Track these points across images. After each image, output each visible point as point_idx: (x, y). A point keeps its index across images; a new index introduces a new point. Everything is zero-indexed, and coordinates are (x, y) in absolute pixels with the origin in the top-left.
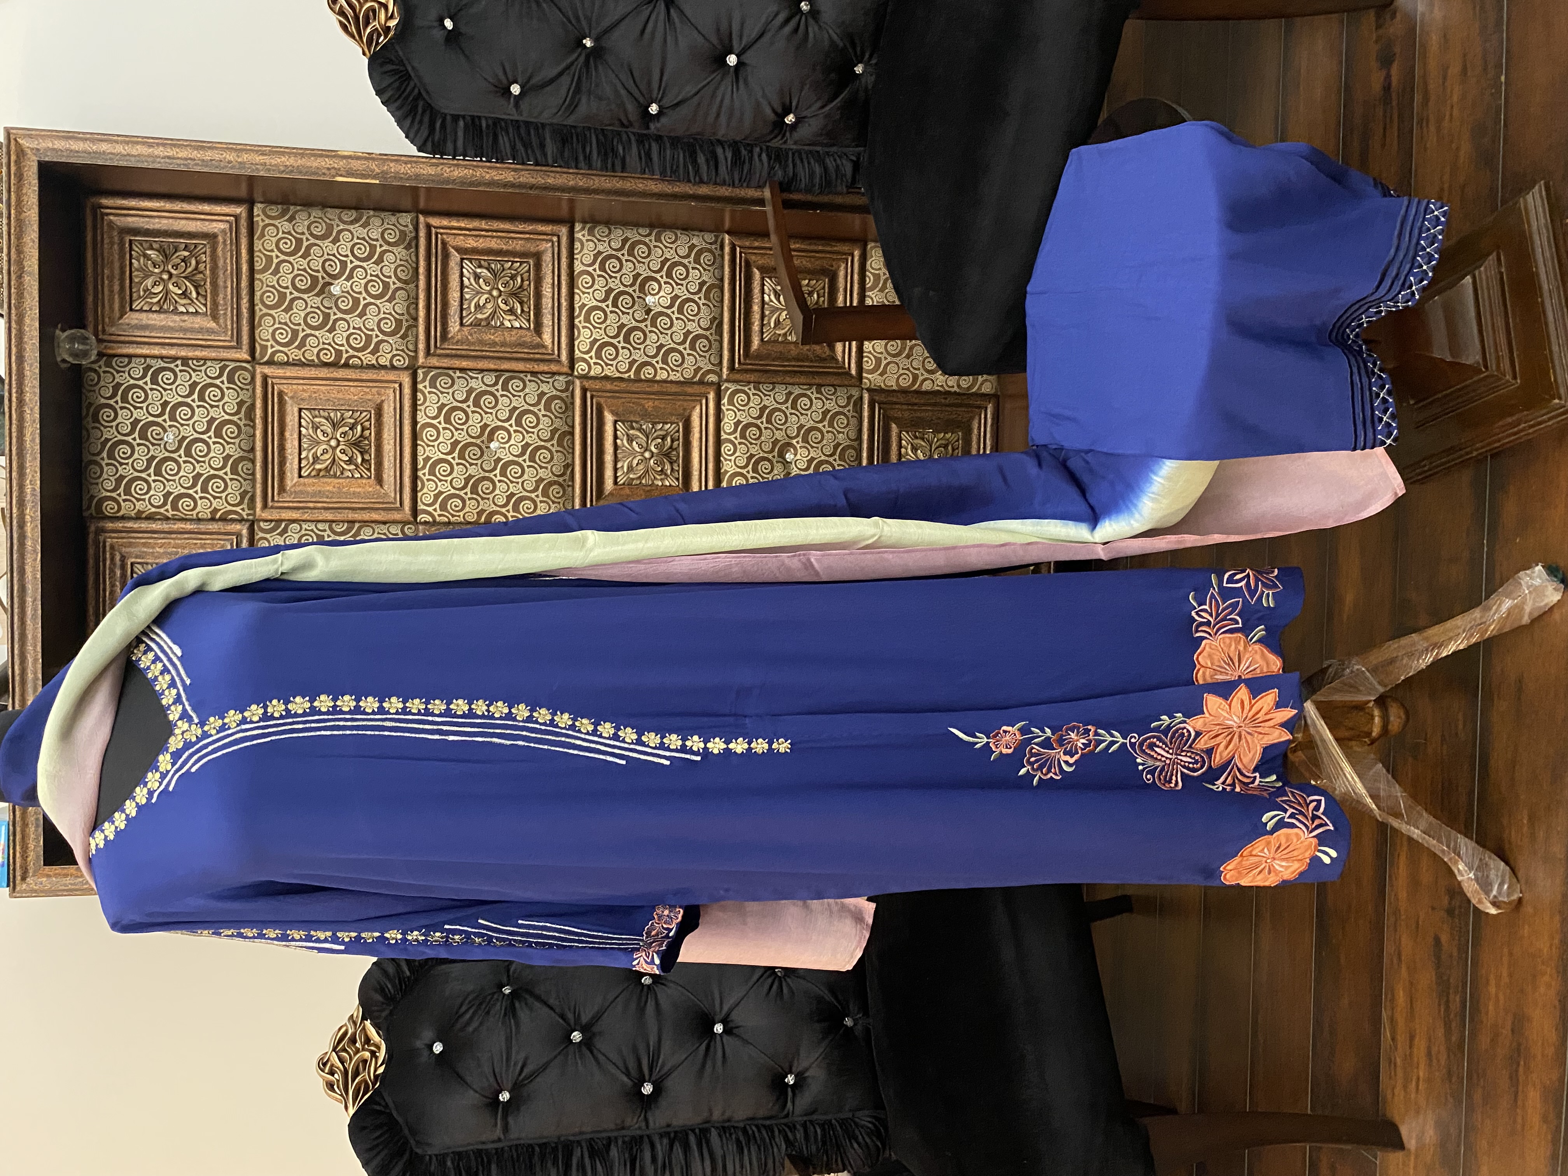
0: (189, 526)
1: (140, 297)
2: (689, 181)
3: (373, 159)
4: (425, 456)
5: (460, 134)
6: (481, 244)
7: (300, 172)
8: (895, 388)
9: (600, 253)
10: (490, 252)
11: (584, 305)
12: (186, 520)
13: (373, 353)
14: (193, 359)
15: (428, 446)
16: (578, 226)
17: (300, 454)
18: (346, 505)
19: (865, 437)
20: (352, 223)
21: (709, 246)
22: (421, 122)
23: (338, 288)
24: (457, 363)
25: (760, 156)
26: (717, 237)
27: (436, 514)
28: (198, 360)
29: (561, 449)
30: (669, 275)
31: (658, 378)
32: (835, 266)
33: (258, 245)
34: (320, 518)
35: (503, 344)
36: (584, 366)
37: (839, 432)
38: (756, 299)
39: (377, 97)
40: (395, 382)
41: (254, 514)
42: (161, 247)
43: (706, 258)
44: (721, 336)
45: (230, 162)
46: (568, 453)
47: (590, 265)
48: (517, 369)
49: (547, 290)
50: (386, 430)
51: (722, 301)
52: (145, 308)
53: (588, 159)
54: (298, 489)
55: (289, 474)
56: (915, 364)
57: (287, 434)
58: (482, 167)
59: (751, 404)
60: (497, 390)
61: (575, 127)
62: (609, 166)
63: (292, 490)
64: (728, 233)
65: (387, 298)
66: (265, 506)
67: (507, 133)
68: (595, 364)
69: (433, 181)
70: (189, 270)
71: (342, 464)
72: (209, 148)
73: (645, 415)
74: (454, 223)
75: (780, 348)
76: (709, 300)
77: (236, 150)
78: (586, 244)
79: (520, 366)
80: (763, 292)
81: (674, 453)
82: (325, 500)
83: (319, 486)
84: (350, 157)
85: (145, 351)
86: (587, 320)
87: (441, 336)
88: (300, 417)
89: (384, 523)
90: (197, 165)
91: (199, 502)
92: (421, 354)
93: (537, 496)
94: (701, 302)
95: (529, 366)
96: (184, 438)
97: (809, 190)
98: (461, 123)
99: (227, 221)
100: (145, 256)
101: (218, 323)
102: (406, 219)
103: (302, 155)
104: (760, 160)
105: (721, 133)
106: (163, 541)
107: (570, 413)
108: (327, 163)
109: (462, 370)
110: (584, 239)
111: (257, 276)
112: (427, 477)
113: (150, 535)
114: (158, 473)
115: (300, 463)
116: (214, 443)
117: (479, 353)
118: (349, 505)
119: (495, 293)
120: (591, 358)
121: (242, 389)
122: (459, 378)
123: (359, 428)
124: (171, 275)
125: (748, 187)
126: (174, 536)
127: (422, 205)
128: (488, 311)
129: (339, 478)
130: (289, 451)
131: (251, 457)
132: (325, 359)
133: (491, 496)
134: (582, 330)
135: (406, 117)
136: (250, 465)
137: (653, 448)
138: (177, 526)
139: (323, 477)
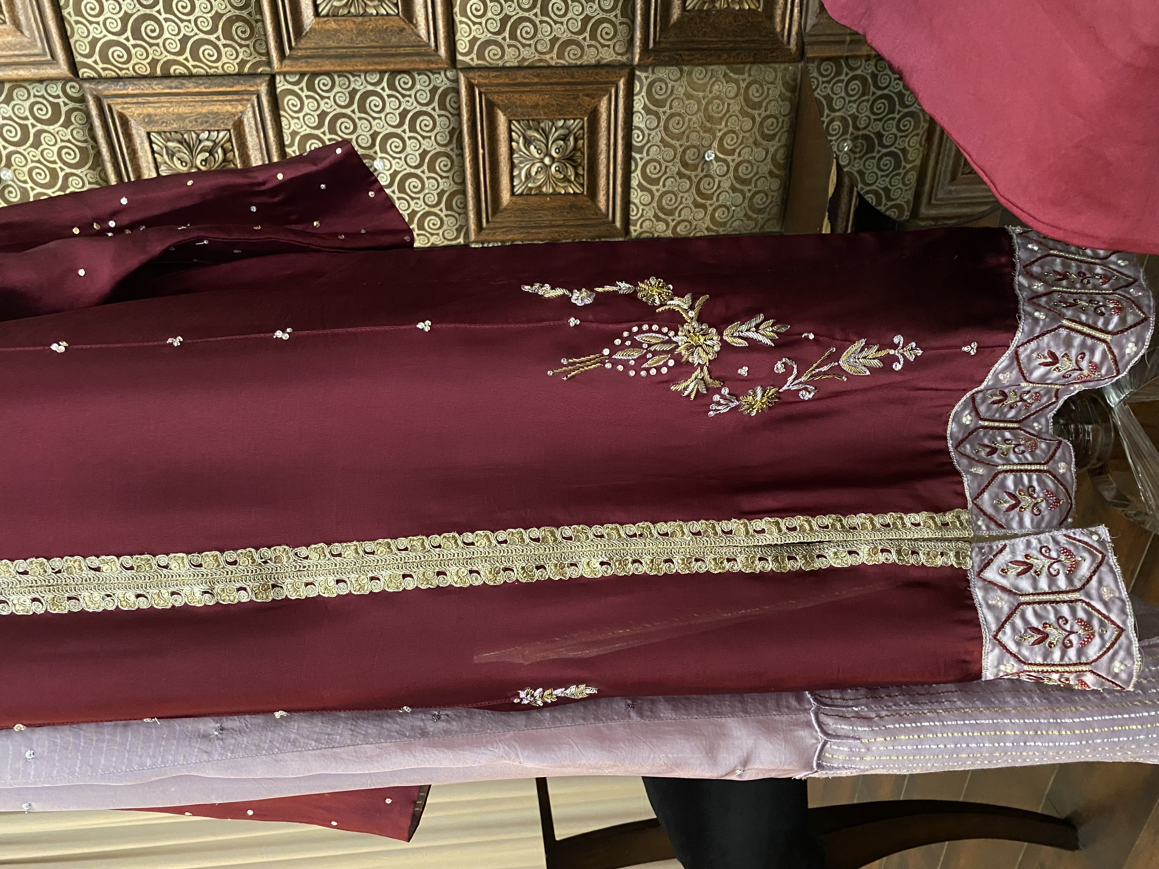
27: (99, 67)
93: (218, 38)
112: (74, 18)
133: (160, 41)
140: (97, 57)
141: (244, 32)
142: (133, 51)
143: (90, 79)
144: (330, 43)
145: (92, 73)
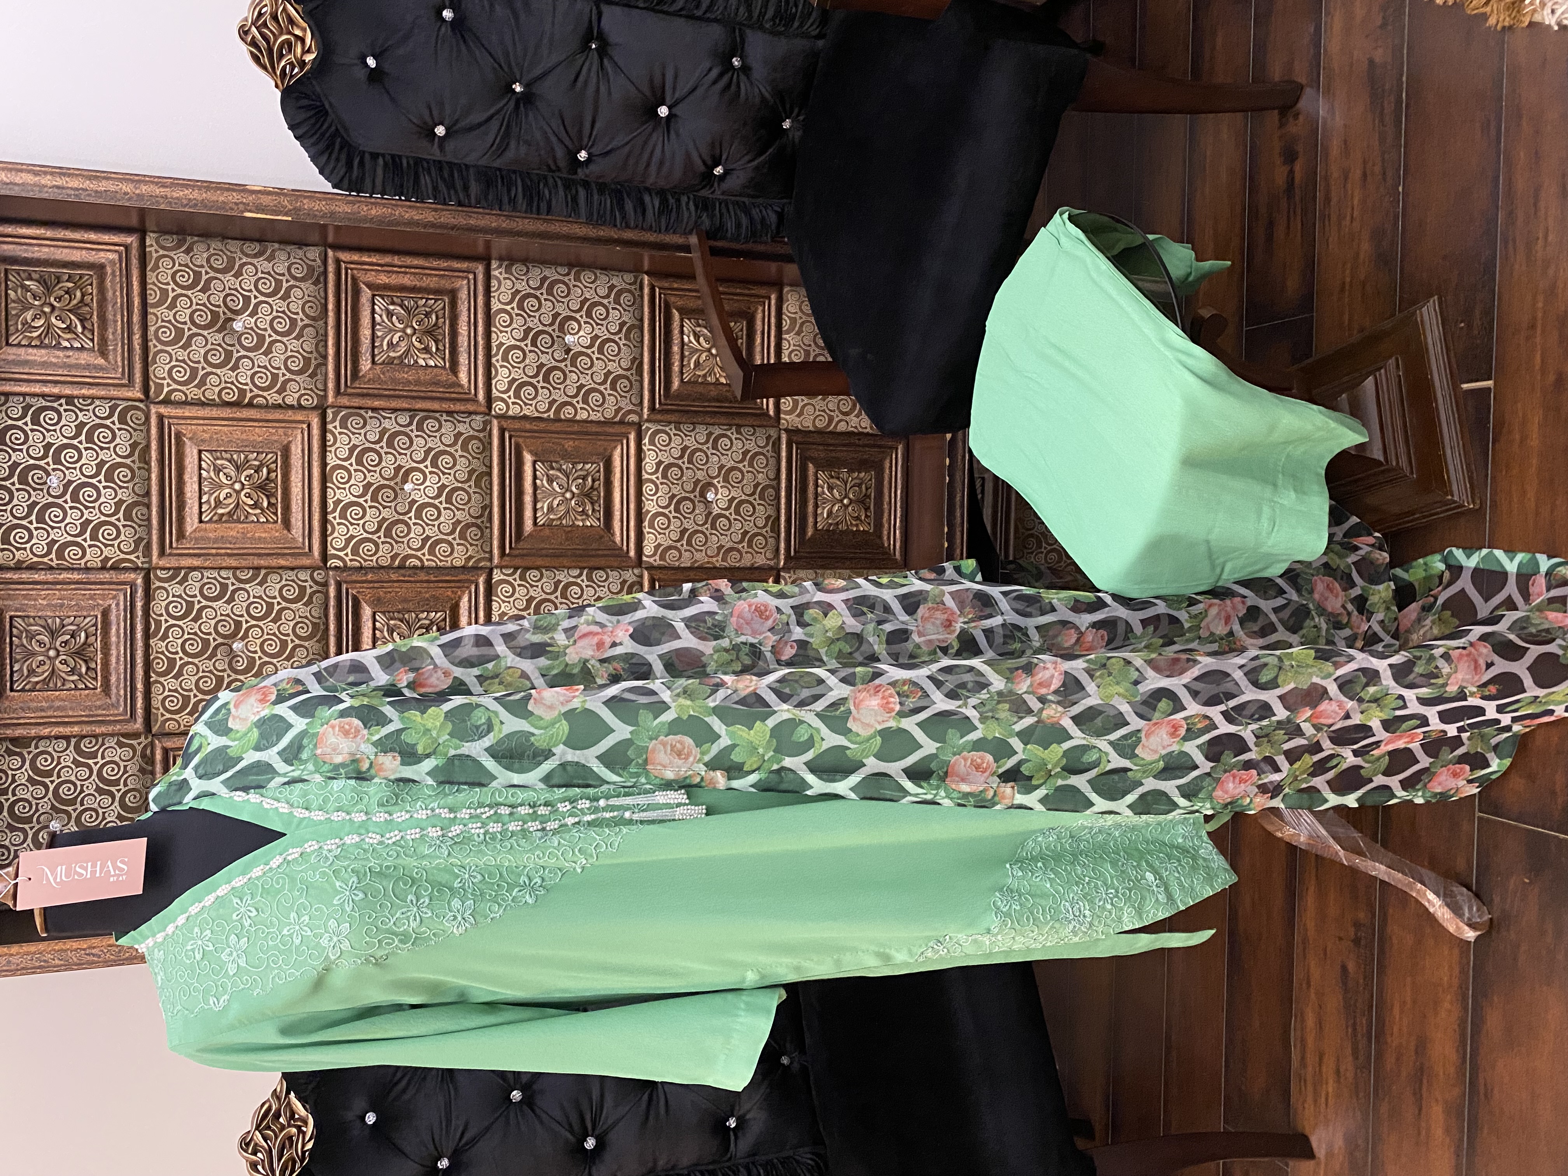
0: (76, 576)
1: (17, 330)
2: (615, 226)
3: (285, 195)
4: (335, 499)
5: (380, 172)
6: (394, 280)
7: (206, 207)
8: (811, 428)
9: (518, 292)
10: (403, 288)
11: (502, 344)
12: (73, 569)
13: (279, 392)
14: (78, 398)
15: (339, 488)
16: (494, 264)
17: (200, 498)
18: (251, 551)
19: (783, 476)
20: (255, 256)
21: (628, 287)
22: (338, 160)
23: (240, 324)
24: (369, 403)
25: (687, 204)
26: (636, 278)
27: (347, 559)
28: (84, 398)
29: (479, 491)
30: (589, 314)
31: (578, 418)
32: (753, 309)
33: (151, 277)
34: (224, 565)
35: (418, 382)
36: (503, 405)
37: (758, 472)
38: (676, 341)
39: (290, 132)
40: (303, 422)
41: (150, 562)
42: (41, 277)
43: (625, 298)
44: (641, 375)
45: (126, 194)
46: (486, 494)
47: (507, 304)
48: (432, 408)
49: (463, 329)
50: (293, 472)
51: (642, 341)
52: (23, 343)
53: (513, 201)
54: (198, 535)
55: (188, 519)
56: (830, 406)
57: (187, 477)
58: (402, 206)
59: (673, 445)
60: (412, 431)
61: (500, 170)
62: (534, 209)
63: (193, 535)
64: (647, 273)
65: (294, 335)
66: (162, 553)
67: (429, 173)
68: (514, 403)
69: (350, 219)
70: (75, 302)
71: (247, 508)
72: (105, 178)
73: (566, 456)
74: (365, 259)
75: (700, 389)
76: (630, 341)
77: (133, 181)
78: (503, 282)
79: (436, 406)
80: (682, 333)
81: (595, 493)
82: (229, 546)
83: (222, 531)
84: (259, 192)
85: (24, 388)
86: (505, 359)
87: (352, 375)
88: (200, 459)
89: (292, 569)
90: (89, 195)
91: (88, 550)
92: (331, 394)
93: (454, 539)
94: (621, 343)
95: (445, 406)
96: (70, 482)
97: (736, 239)
98: (381, 161)
99: (116, 251)
100: (23, 286)
101: (106, 359)
102: (314, 253)
103: (208, 189)
104: (688, 209)
105: (651, 180)
106: (48, 592)
107: (488, 453)
108: (235, 197)
109: (374, 410)
110: (501, 278)
111: (150, 310)
112: (338, 520)
113: (31, 586)
114: (40, 519)
115: (200, 507)
116: (105, 488)
117: (392, 393)
118: (254, 551)
119: (409, 331)
120: (509, 397)
121: (135, 430)
122: (371, 418)
123: (265, 470)
124: (53, 308)
125: (674, 233)
126: (59, 587)
127: (331, 239)
128: (402, 349)
129: (243, 522)
130: (188, 495)
131: (146, 500)
132: (226, 398)
133: (405, 540)
134: (500, 370)
135: (322, 153)
136: (145, 511)
137: (574, 489)
138: (64, 576)
139: (226, 522)
140: (349, 550)
141: (476, 535)
142: (381, 546)
143: (336, 568)
144: (542, 545)
145: (340, 564)
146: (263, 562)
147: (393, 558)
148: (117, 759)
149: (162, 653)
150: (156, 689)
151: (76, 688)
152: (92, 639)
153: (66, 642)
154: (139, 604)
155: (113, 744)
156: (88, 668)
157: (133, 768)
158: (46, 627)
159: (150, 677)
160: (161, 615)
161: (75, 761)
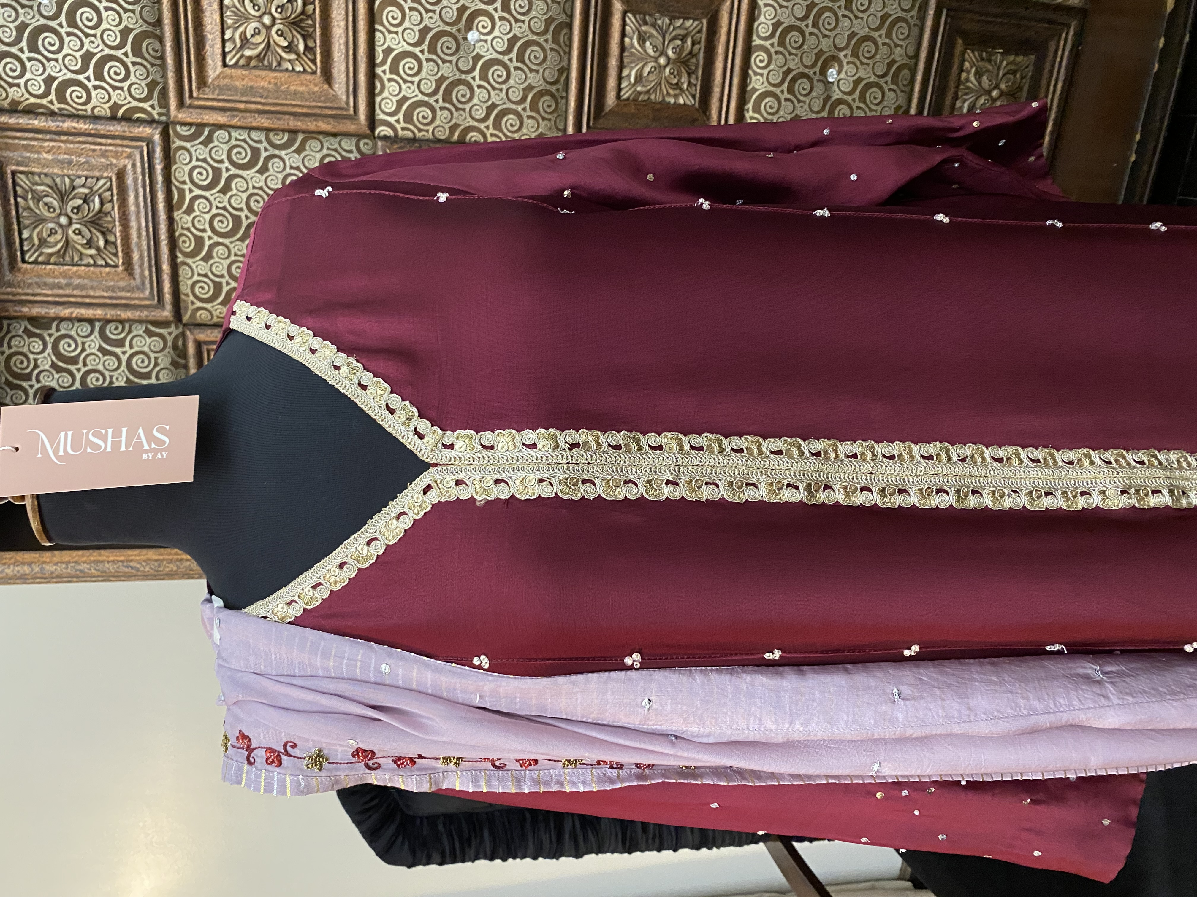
0: (82, 126)
4: (385, 46)
12: (78, 116)
15: (390, 32)
17: (223, 33)
18: (286, 109)
19: (923, 55)
27: (398, 127)
29: (557, 48)
34: (254, 124)
37: (897, 46)
41: (167, 114)
46: (565, 53)
50: (334, 7)
54: (222, 82)
55: (210, 61)
63: (216, 83)
66: (181, 104)
71: (279, 51)
73: (663, 8)
81: (694, 60)
82: (259, 99)
83: (251, 80)
89: (335, 135)
91: (94, 93)
93: (524, 109)
106: (52, 144)
112: (388, 75)
113: (31, 135)
114: (33, 47)
115: (224, 46)
118: (290, 109)
126: (63, 138)
129: (275, 70)
130: (208, 28)
131: (158, 32)
133: (467, 107)
136: (157, 46)
137: (670, 53)
138: (68, 124)
139: (255, 67)
140: (401, 116)
141: (549, 106)
142: (439, 113)
143: (385, 138)
145: (390, 132)
146: (299, 124)
147: (453, 129)
148: (146, 349)
149: (188, 229)
150: (185, 272)
151: (95, 265)
152: (108, 207)
153: (78, 208)
154: (159, 167)
155: (141, 332)
156: (107, 242)
157: (164, 361)
158: (54, 187)
159: (176, 257)
160: (184, 183)
161: (101, 349)
